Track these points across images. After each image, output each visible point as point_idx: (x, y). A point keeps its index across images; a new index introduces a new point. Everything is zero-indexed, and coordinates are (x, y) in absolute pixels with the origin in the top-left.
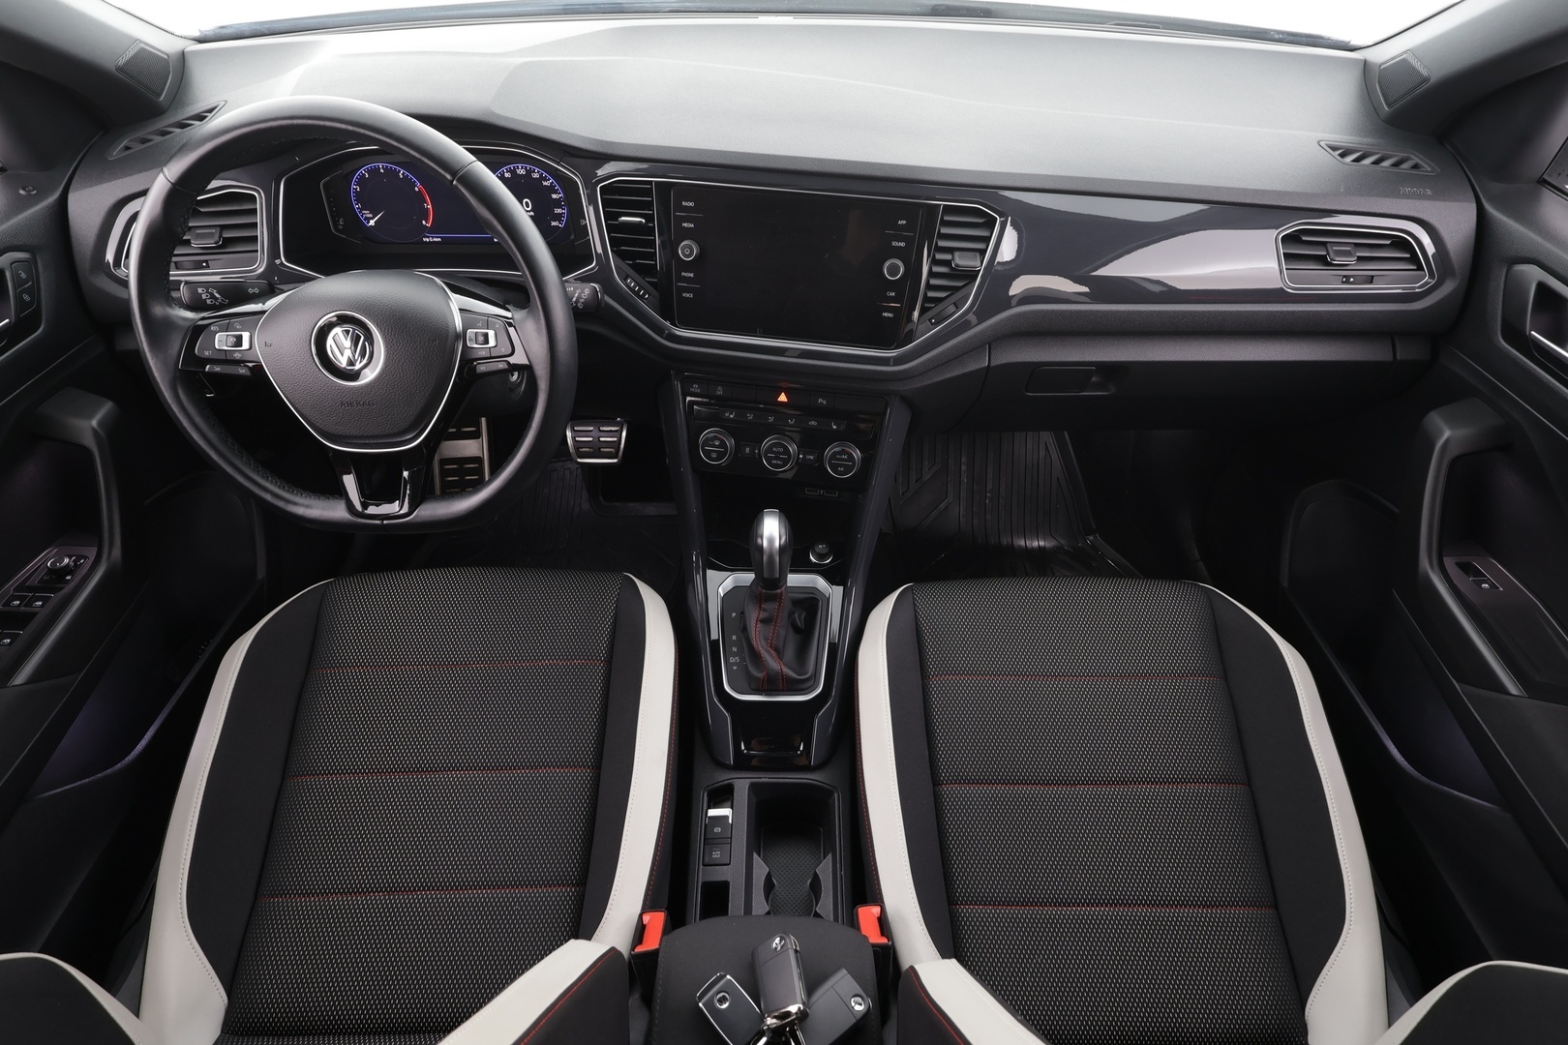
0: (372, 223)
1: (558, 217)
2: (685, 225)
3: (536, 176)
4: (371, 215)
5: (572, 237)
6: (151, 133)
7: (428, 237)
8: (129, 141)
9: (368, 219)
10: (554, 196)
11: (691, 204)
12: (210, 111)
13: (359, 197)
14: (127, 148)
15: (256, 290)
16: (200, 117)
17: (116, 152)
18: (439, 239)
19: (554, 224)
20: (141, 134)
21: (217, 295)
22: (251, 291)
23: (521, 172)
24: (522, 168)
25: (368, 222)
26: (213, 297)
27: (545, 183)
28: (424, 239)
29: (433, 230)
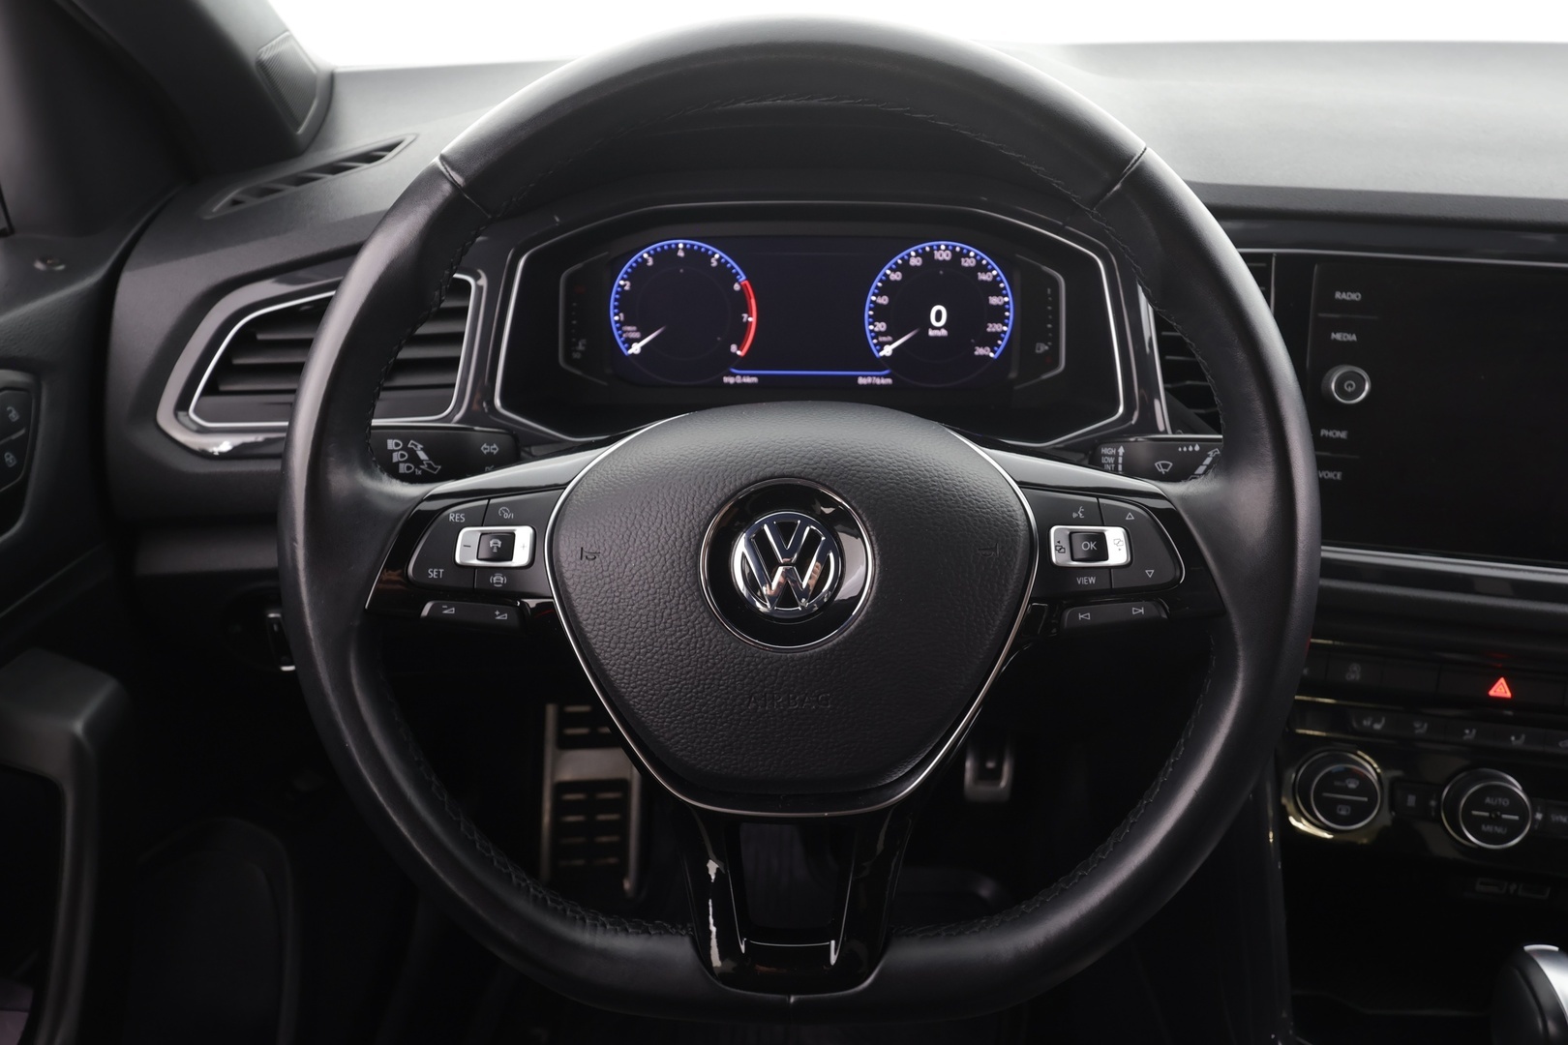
0: (636, 348)
1: (991, 340)
2: (1337, 336)
3: (968, 263)
4: (637, 335)
5: (1013, 375)
6: (280, 181)
7: (734, 375)
8: (243, 192)
9: (630, 342)
10: (994, 300)
11: (1355, 296)
12: (390, 148)
13: (625, 302)
14: (235, 202)
15: (494, 449)
16: (370, 157)
17: (219, 206)
18: (755, 380)
19: (980, 351)
20: (265, 180)
21: (422, 455)
22: (486, 449)
23: (943, 255)
24: (947, 247)
25: (630, 347)
26: (413, 458)
27: (982, 277)
28: (726, 380)
29: (744, 364)
